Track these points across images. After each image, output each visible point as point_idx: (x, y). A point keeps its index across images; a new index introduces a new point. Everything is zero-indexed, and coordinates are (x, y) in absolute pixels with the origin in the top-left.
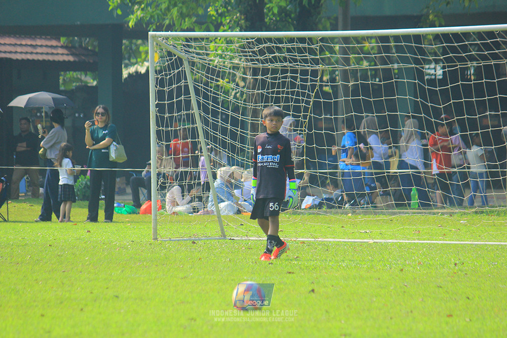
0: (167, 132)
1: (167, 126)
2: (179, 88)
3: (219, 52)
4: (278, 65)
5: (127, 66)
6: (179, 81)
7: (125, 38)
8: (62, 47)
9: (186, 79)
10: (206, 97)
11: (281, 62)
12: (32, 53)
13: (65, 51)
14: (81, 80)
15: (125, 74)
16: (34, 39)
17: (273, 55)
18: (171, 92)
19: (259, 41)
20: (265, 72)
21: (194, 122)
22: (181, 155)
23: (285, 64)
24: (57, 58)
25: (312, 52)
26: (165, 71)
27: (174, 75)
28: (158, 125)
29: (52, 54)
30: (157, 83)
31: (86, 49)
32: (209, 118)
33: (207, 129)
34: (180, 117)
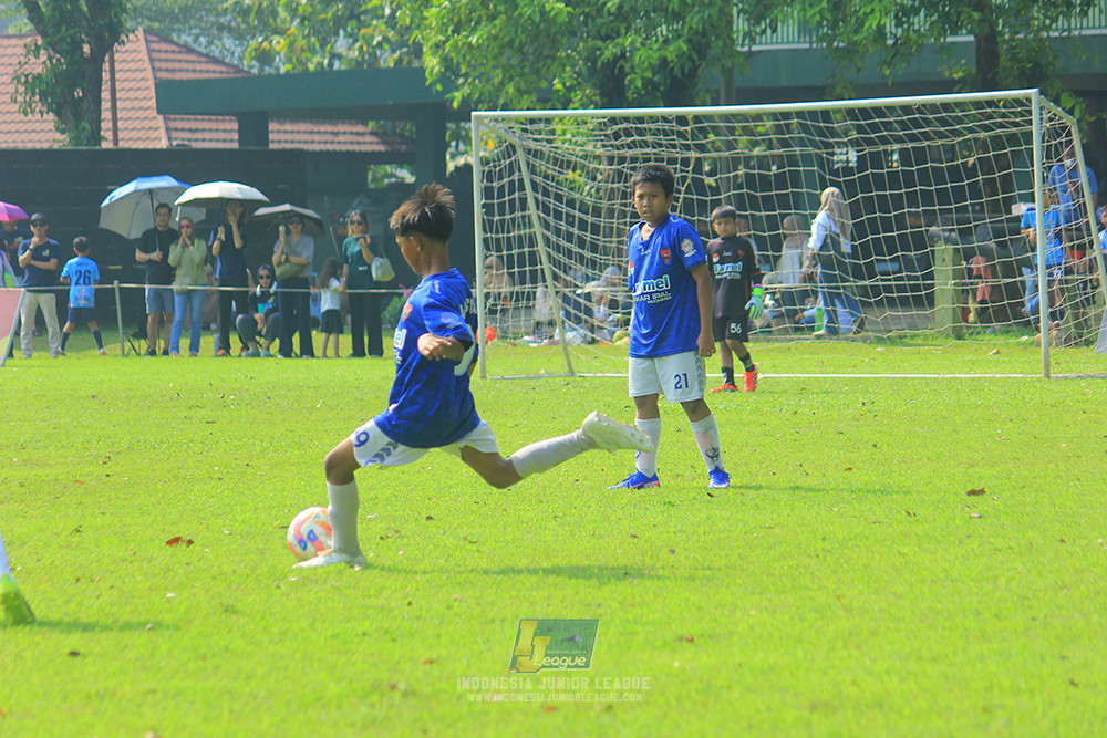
0: (498, 240)
1: (497, 232)
2: (512, 183)
3: (568, 136)
4: (638, 151)
5: (453, 157)
6: (511, 173)
7: (450, 121)
8: (371, 133)
9: (520, 171)
10: (546, 193)
11: (641, 147)
12: (332, 142)
13: (374, 139)
14: (395, 176)
15: (451, 166)
16: (336, 124)
17: (632, 139)
18: (502, 188)
19: (613, 121)
20: (622, 160)
21: (531, 226)
22: (516, 269)
23: (648, 150)
24: (364, 148)
25: (681, 135)
26: (494, 161)
27: (505, 166)
28: (485, 231)
29: (359, 143)
30: (483, 178)
31: (401, 136)
32: (551, 220)
33: (548, 234)
34: (513, 220)
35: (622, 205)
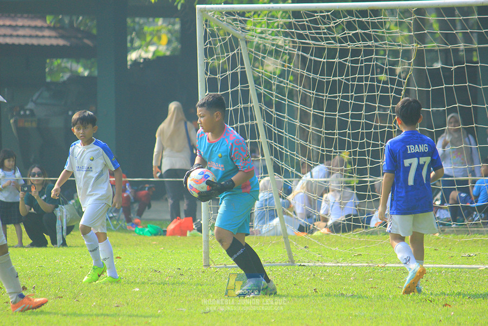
4: (360, 44)
8: (48, 27)
11: (364, 40)
13: (53, 33)
17: (354, 32)
23: (370, 43)
27: (228, 59)
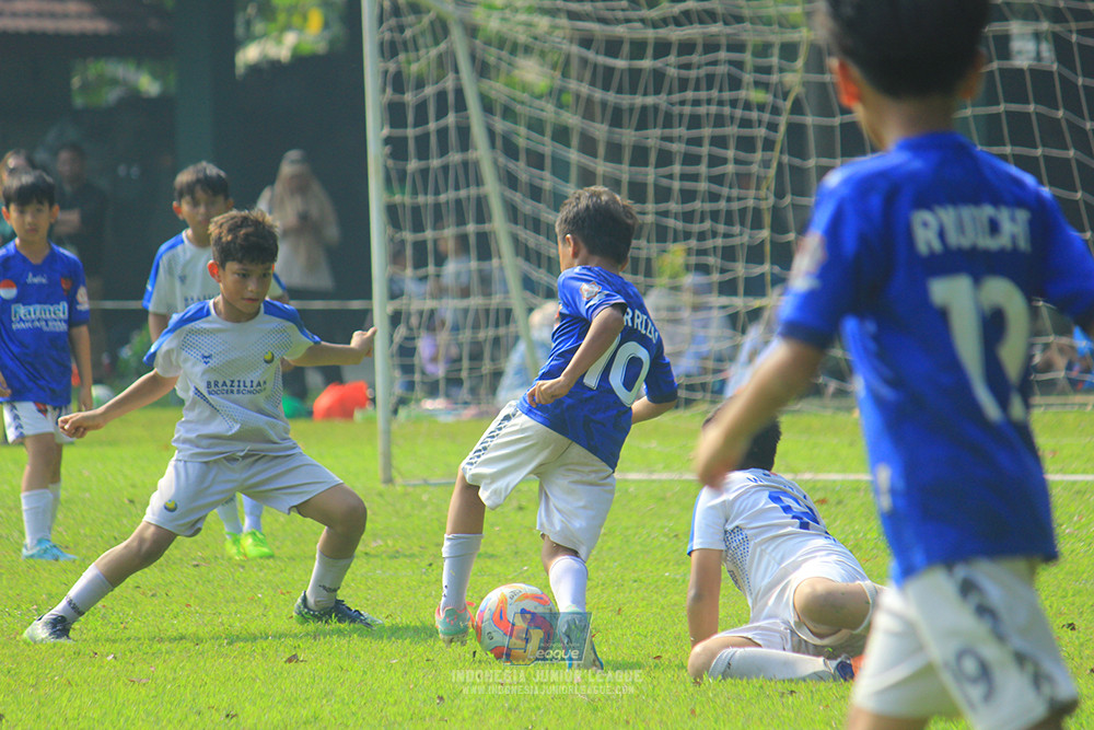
0: (416, 208)
1: (415, 193)
2: (441, 96)
4: (695, 31)
6: (440, 76)
9: (457, 71)
10: (511, 116)
11: (701, 22)
18: (421, 108)
20: (663, 49)
21: (479, 182)
23: (714, 29)
26: (406, 51)
28: (390, 191)
30: (385, 84)
32: (522, 170)
33: (517, 197)
34: (445, 168)
35: (664, 139)
